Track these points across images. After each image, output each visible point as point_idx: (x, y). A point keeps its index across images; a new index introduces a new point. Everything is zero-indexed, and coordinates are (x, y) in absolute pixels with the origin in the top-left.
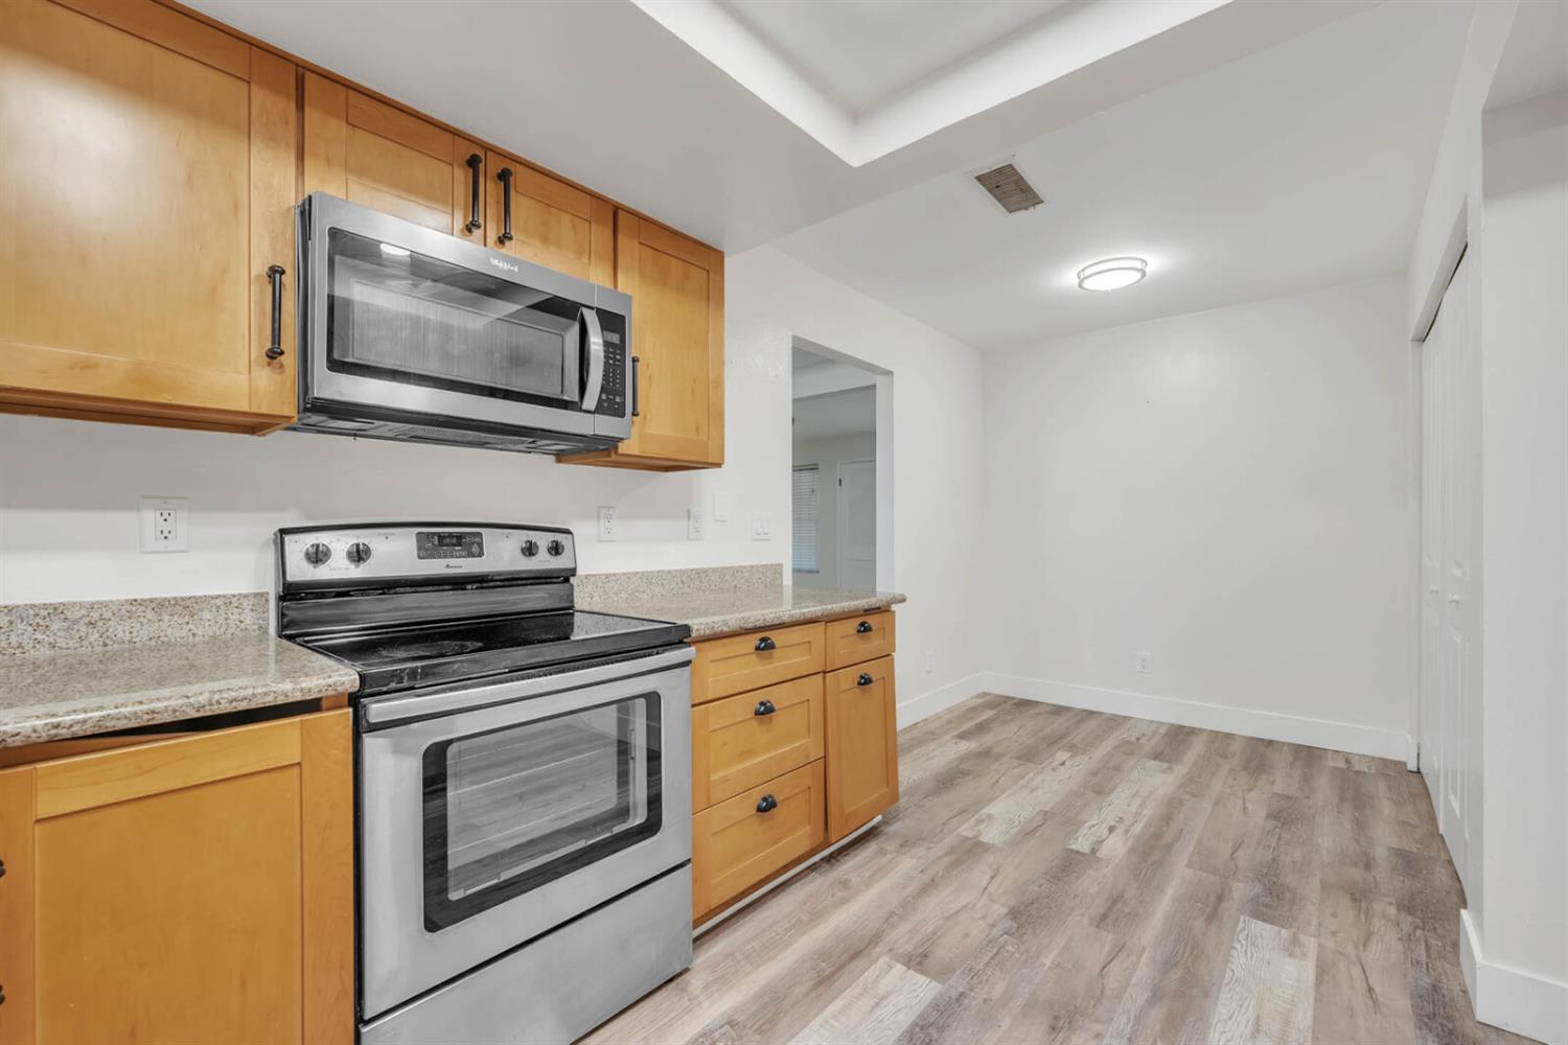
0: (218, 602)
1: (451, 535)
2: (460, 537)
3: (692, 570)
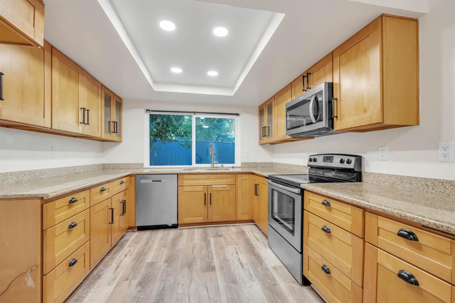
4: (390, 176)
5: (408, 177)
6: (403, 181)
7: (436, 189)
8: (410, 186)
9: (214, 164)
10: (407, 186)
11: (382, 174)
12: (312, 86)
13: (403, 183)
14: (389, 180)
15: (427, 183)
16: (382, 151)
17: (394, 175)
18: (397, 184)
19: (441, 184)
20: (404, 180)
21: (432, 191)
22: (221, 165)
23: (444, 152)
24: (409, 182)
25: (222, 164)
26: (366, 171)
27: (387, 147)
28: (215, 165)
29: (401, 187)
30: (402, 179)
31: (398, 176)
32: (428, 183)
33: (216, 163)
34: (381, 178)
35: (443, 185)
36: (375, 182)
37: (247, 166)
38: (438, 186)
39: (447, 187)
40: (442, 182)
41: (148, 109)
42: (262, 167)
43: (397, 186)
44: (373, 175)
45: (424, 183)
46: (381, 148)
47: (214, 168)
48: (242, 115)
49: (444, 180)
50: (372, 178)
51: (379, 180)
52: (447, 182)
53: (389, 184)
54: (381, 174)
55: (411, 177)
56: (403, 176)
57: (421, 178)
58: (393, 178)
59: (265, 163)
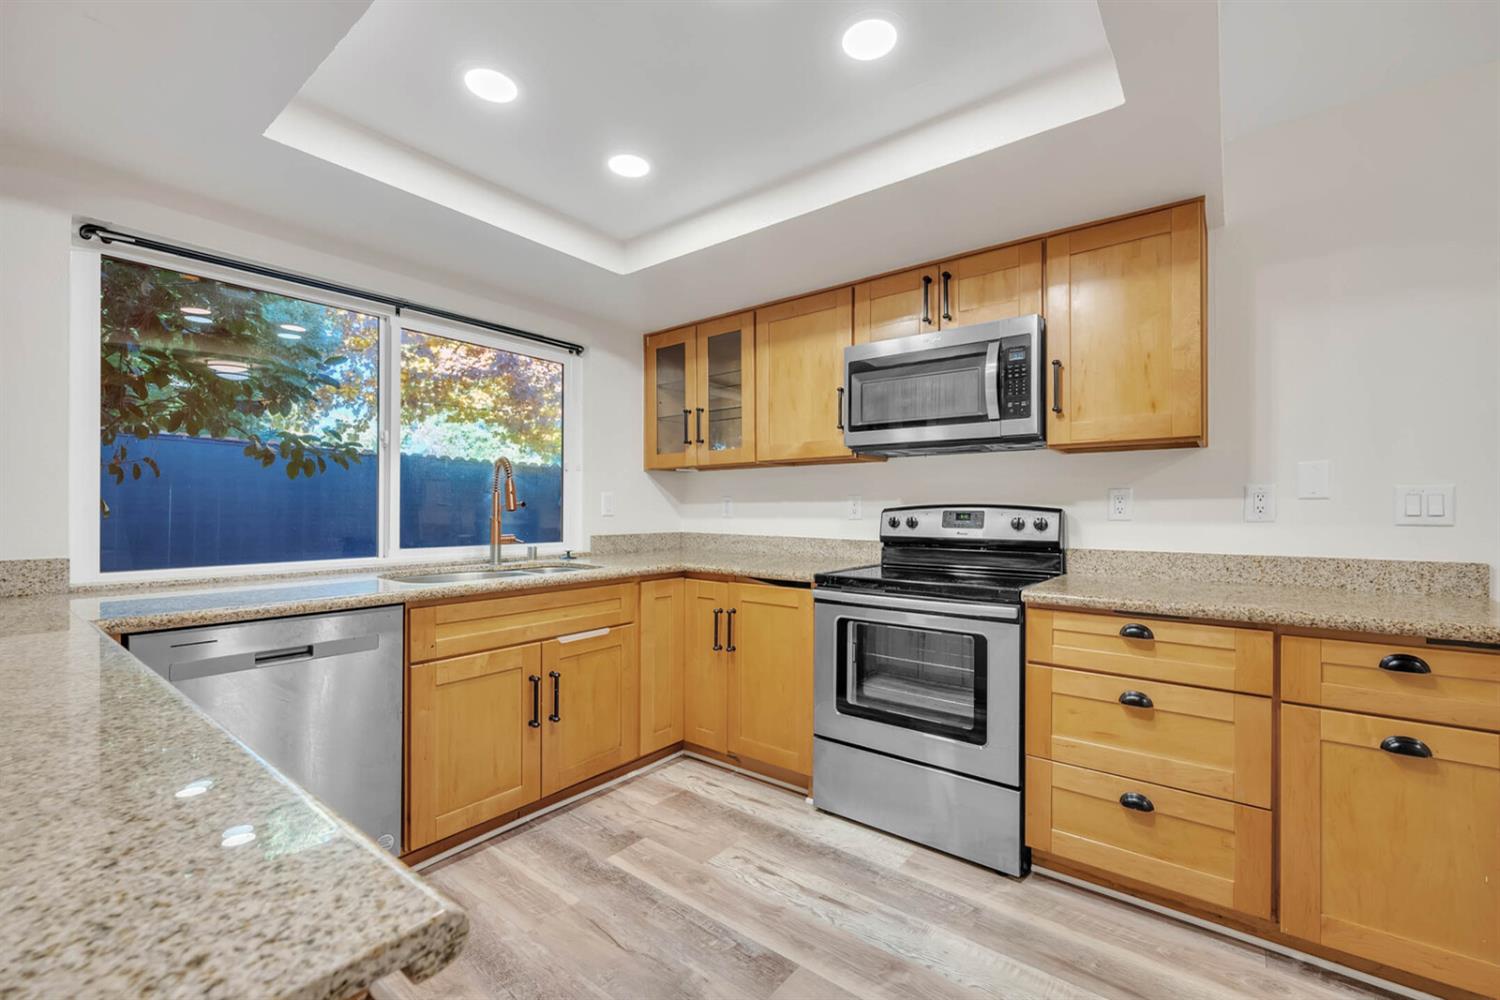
0: (869, 544)
1: (964, 514)
2: (969, 514)
3: (1244, 557)
4: (1142, 555)
5: (1186, 554)
6: (1173, 565)
7: (1245, 575)
8: (1191, 573)
9: (503, 546)
10: (1183, 573)
11: (1123, 552)
12: (955, 313)
13: (1174, 568)
14: (1138, 565)
15: (1228, 566)
16: (1120, 499)
17: (1153, 553)
18: (1161, 570)
19: (1256, 564)
20: (1179, 562)
21: (1239, 580)
22: (530, 549)
23: (1258, 503)
24: (1189, 566)
25: (532, 545)
26: (1071, 547)
27: (1131, 491)
28: (509, 550)
29: (1170, 576)
30: (1172, 559)
31: (1162, 554)
32: (1231, 565)
33: (512, 542)
34: (1120, 560)
35: (1260, 566)
36: (1103, 571)
37: (609, 547)
38: (1250, 570)
39: (1267, 570)
40: (1258, 561)
41: (97, 218)
42: (655, 550)
43: (1161, 575)
44: (1098, 555)
45: (1221, 565)
46: (1116, 492)
47: (506, 561)
48: (593, 355)
49: (1262, 557)
50: (1094, 563)
51: (1115, 565)
52: (1269, 560)
53: (1139, 574)
54: (1118, 551)
55: (1194, 554)
56: (1174, 554)
57: (1215, 555)
58: (1151, 559)
59: (662, 537)
